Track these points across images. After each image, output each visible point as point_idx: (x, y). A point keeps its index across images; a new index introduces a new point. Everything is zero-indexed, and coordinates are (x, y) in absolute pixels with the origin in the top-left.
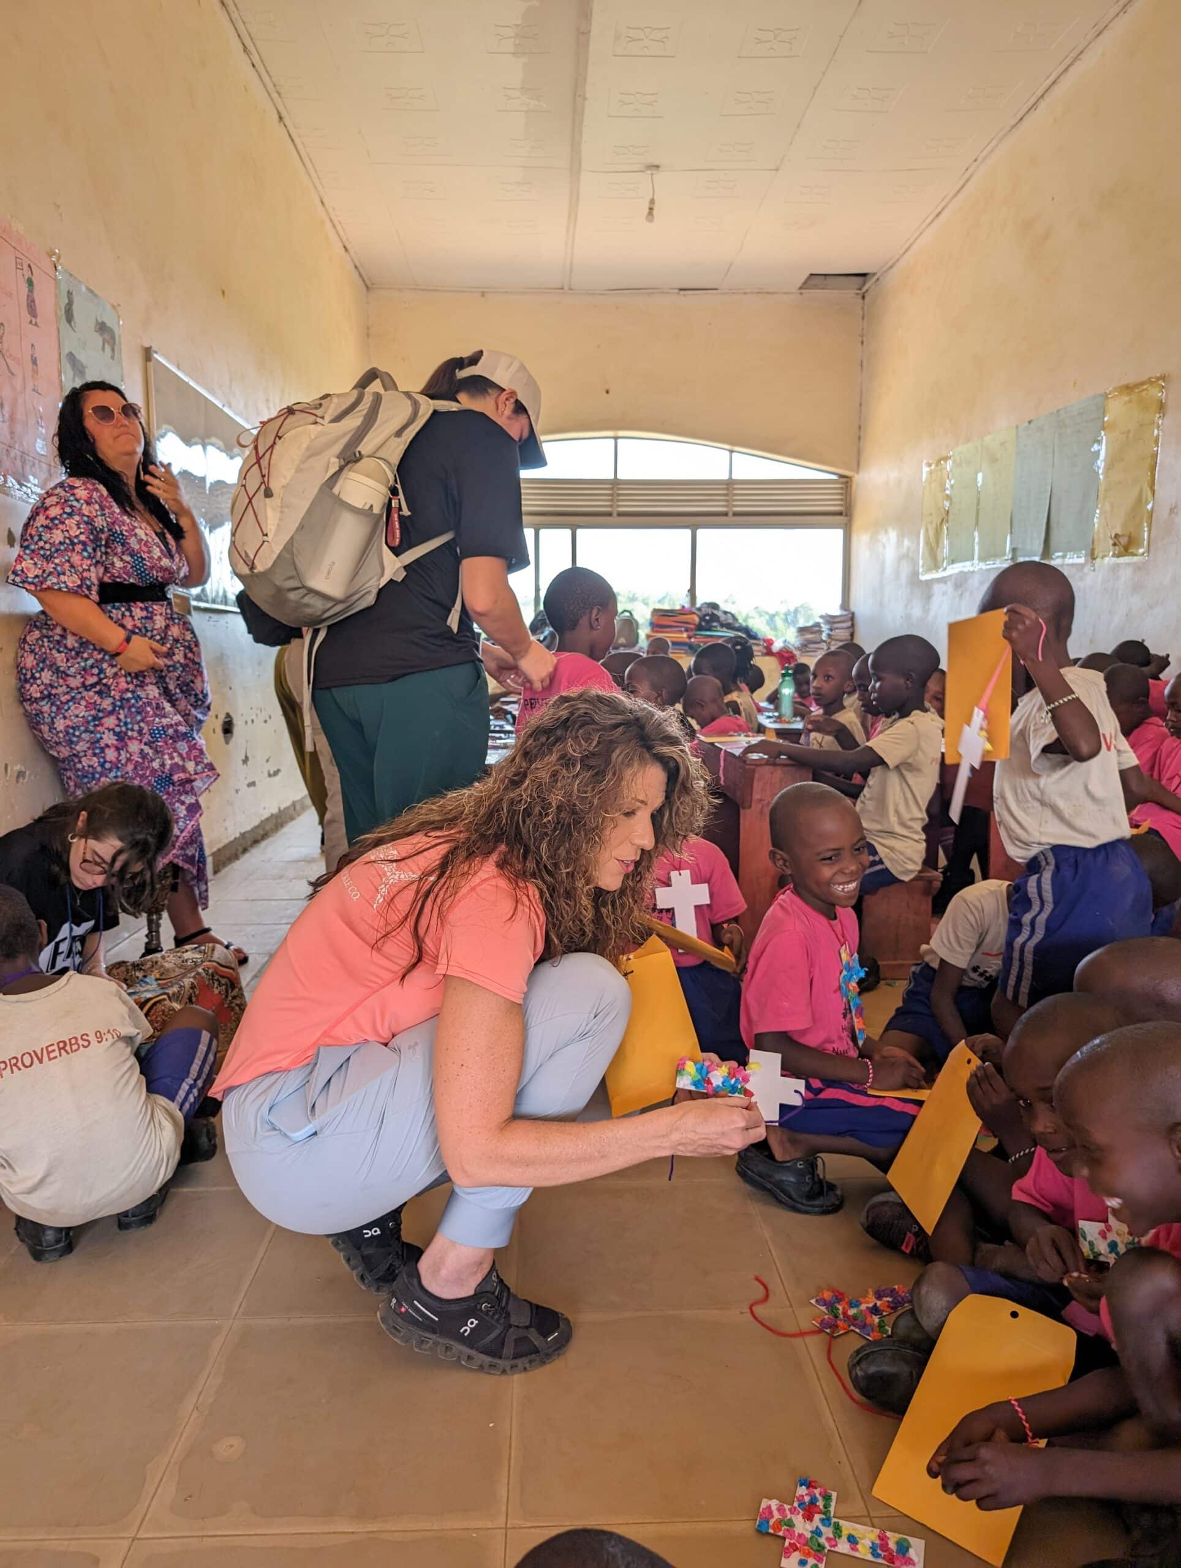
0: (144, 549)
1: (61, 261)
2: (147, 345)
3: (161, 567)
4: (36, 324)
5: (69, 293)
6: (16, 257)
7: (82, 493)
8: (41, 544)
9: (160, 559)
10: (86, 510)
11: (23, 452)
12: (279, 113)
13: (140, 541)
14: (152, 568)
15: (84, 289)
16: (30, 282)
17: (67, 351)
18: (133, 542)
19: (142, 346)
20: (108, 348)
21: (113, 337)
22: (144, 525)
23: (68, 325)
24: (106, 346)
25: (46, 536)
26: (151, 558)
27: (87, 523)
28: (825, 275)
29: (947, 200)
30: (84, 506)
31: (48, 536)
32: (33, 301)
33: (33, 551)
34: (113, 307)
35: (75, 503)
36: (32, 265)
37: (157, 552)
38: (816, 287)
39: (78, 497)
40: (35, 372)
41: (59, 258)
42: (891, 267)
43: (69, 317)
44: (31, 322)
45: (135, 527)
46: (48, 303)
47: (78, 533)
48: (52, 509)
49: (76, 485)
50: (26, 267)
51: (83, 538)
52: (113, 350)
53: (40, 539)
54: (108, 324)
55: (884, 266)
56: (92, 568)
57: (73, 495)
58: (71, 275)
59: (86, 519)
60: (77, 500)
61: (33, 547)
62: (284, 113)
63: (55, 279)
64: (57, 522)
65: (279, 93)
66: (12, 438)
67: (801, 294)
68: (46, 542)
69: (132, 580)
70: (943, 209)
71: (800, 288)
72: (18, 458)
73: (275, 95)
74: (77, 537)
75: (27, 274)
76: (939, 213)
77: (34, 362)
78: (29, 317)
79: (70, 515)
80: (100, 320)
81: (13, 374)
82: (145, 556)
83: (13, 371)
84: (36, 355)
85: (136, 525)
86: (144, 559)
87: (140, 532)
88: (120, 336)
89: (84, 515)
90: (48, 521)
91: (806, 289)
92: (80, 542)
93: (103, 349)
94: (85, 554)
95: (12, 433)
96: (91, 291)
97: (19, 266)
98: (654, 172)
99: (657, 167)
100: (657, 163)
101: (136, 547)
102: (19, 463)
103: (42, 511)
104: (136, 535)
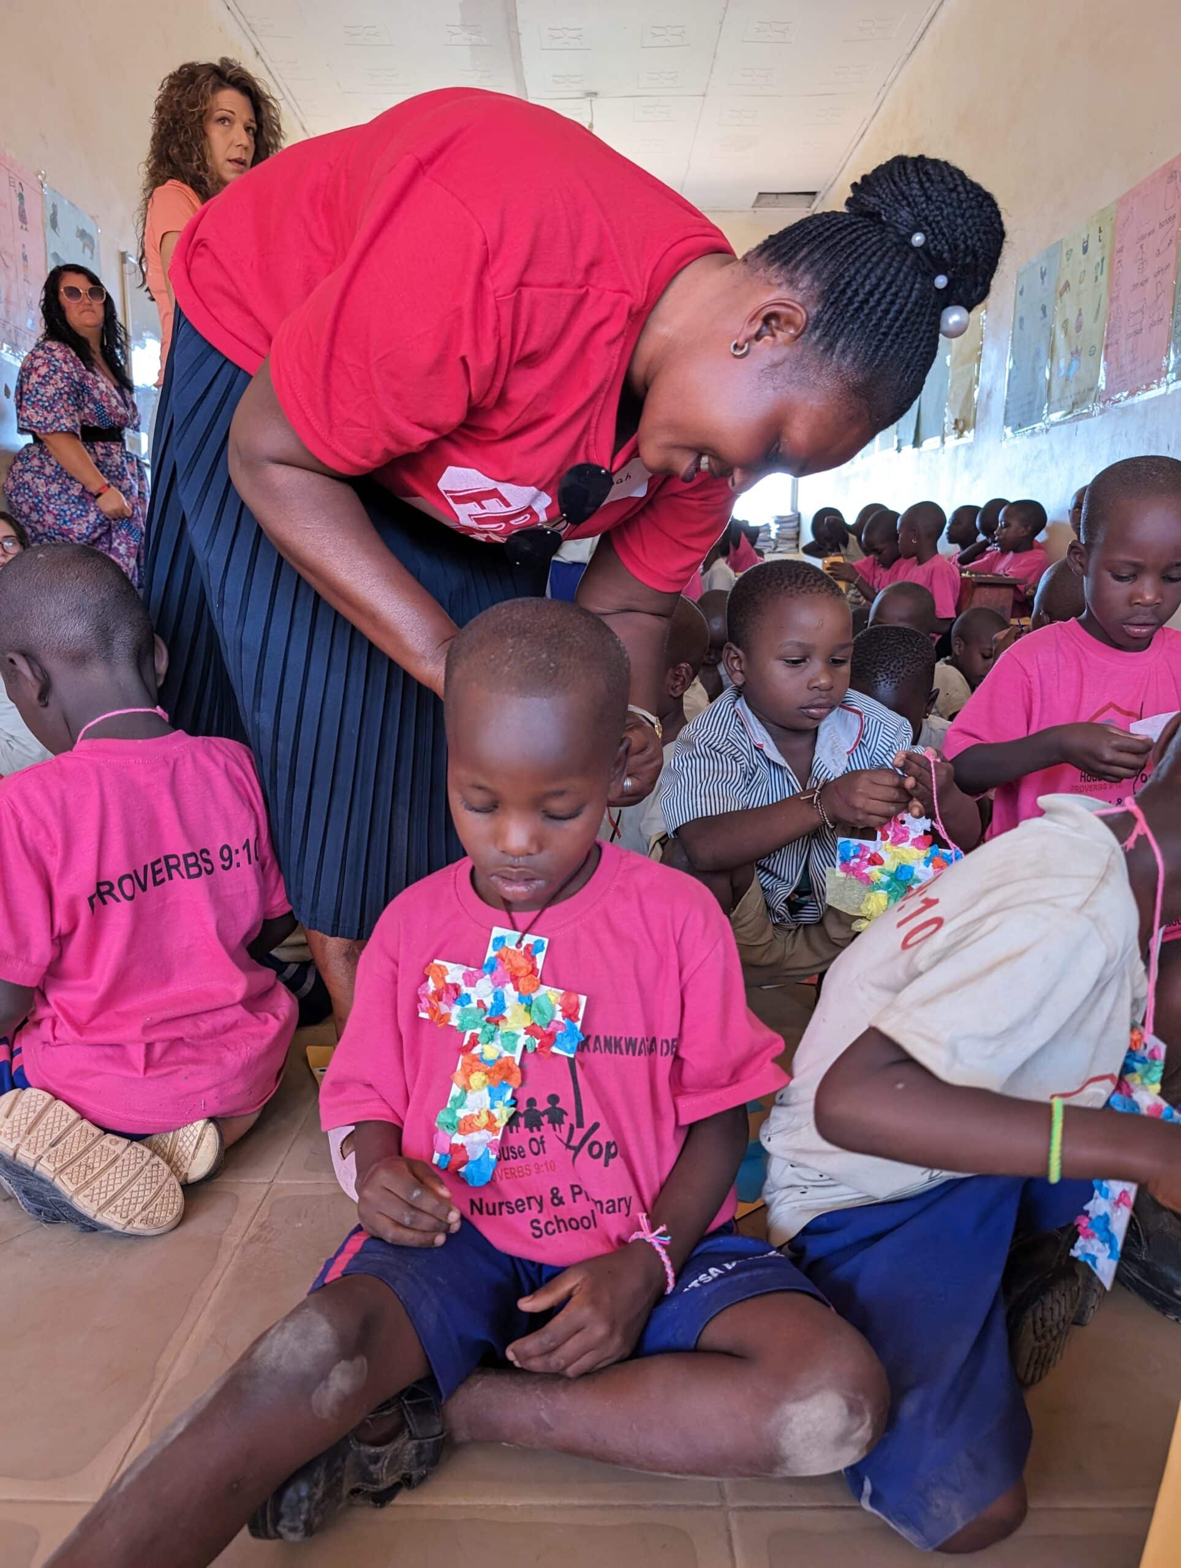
0: (105, 399)
1: (47, 179)
2: (123, 250)
3: (118, 414)
4: (26, 229)
5: (54, 206)
6: (10, 177)
7: (59, 355)
8: (39, 397)
9: (116, 407)
10: (65, 368)
11: (16, 327)
12: (255, 49)
13: (101, 393)
14: (110, 414)
15: (66, 202)
16: (21, 196)
17: (52, 252)
18: (96, 393)
19: (118, 251)
20: (88, 251)
21: (92, 242)
22: (105, 380)
23: (52, 231)
24: (86, 249)
25: (42, 391)
26: (110, 406)
27: (67, 378)
28: (777, 194)
29: (867, 122)
30: (63, 365)
31: (43, 390)
32: (24, 211)
33: (33, 402)
34: (92, 217)
35: (56, 363)
36: (23, 184)
37: (114, 402)
38: (768, 205)
39: (57, 357)
40: (26, 267)
41: (44, 178)
42: (831, 186)
43: (54, 224)
44: (22, 227)
45: (98, 382)
46: (36, 213)
47: (63, 385)
48: (41, 368)
49: (54, 348)
50: (17, 184)
51: (67, 389)
52: (92, 252)
53: (37, 393)
54: (88, 231)
55: (826, 184)
56: (76, 413)
57: (53, 356)
58: (55, 191)
59: (66, 375)
60: (57, 360)
61: (32, 399)
62: (260, 49)
63: (42, 194)
64: (47, 379)
65: (253, 32)
66: (7, 315)
67: (755, 212)
68: (42, 396)
69: (96, 424)
70: (866, 130)
71: (753, 207)
72: (13, 332)
73: (250, 34)
74: (62, 388)
75: (19, 190)
76: (863, 134)
77: (25, 258)
78: (20, 224)
79: (55, 372)
80: (80, 228)
81: (7, 267)
82: (105, 404)
83: (8, 264)
84: (27, 253)
85: (99, 379)
86: (104, 407)
87: (102, 386)
88: (98, 241)
89: (64, 372)
90: (41, 379)
91: (760, 207)
92: (66, 393)
93: (84, 251)
94: (70, 402)
95: (7, 312)
96: (73, 205)
97: (11, 184)
98: (593, 99)
99: (595, 94)
100: (593, 90)
101: (98, 397)
102: (13, 335)
103: (33, 371)
104: (98, 388)
